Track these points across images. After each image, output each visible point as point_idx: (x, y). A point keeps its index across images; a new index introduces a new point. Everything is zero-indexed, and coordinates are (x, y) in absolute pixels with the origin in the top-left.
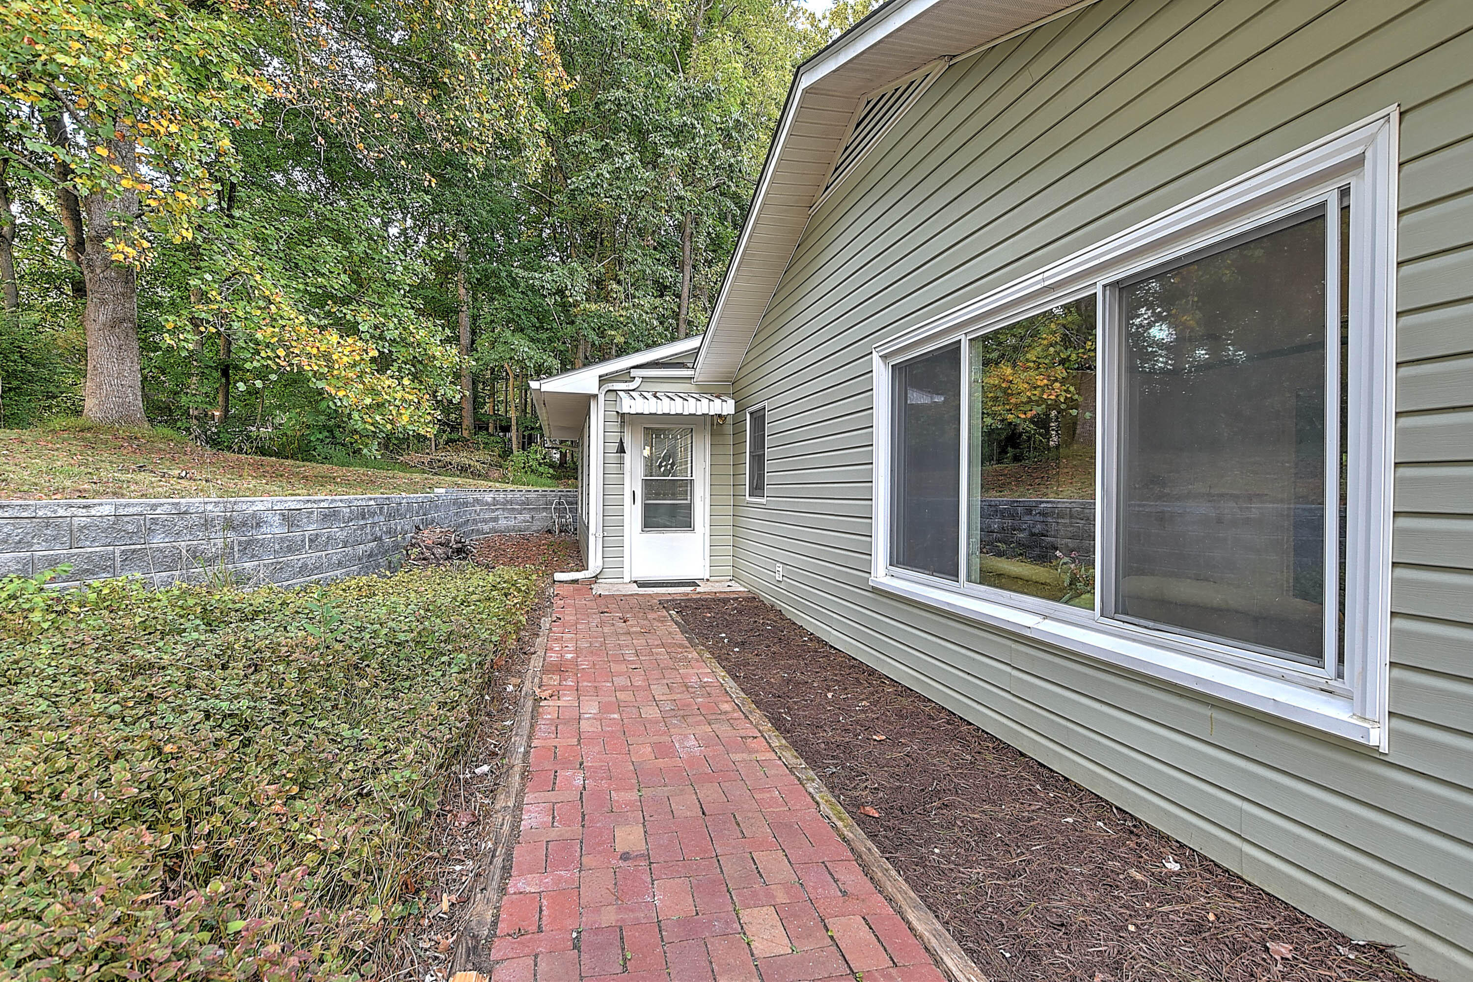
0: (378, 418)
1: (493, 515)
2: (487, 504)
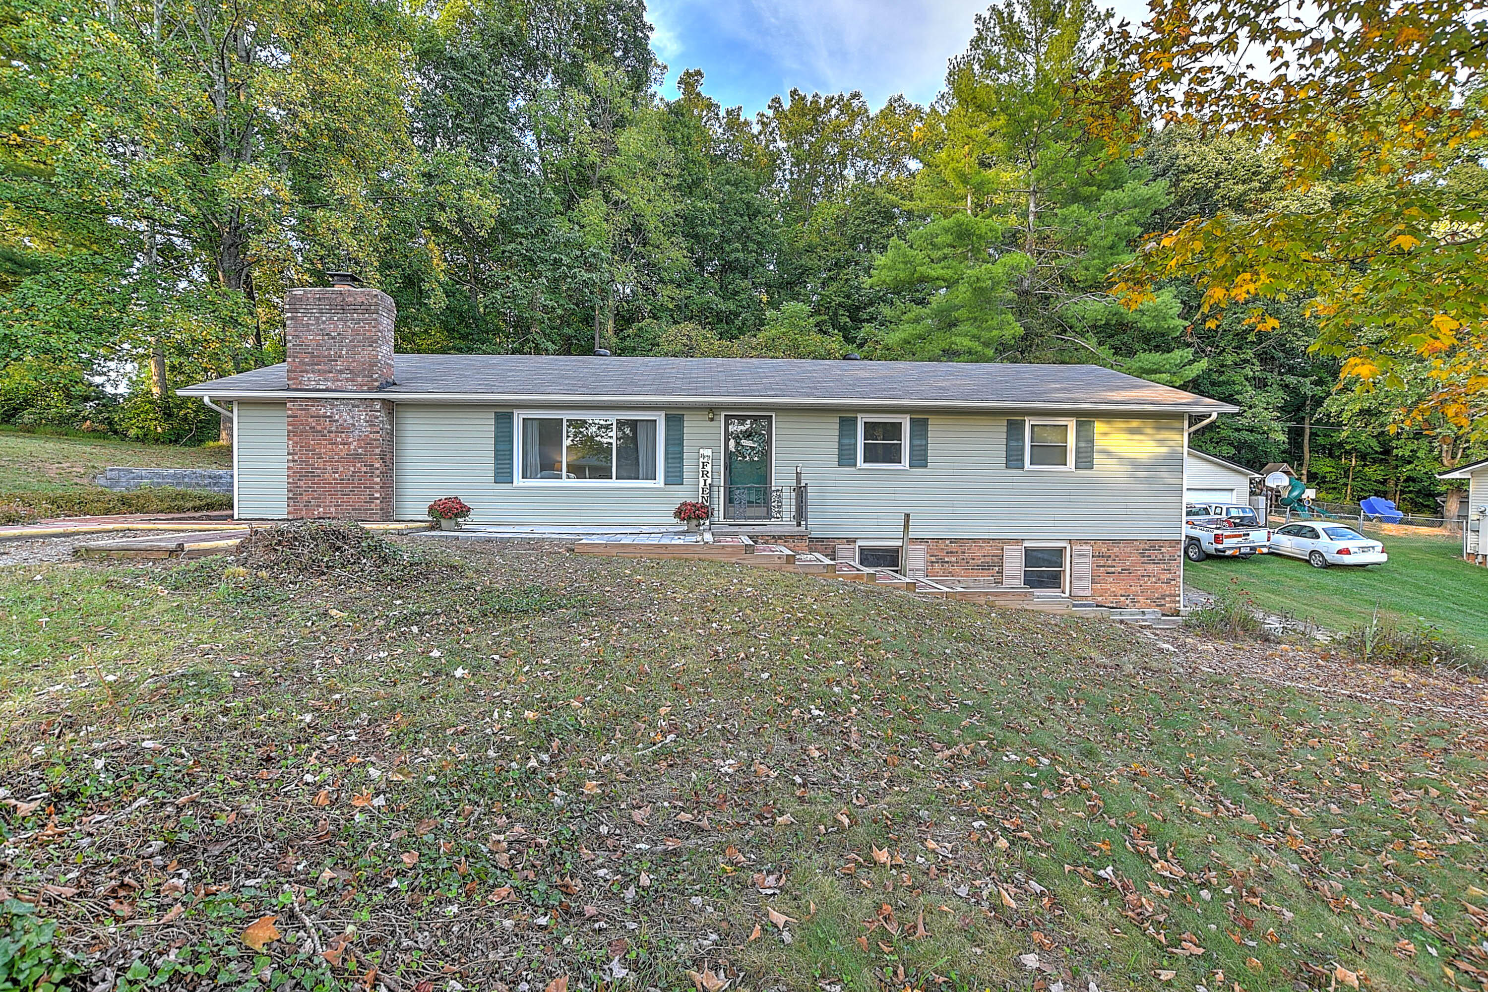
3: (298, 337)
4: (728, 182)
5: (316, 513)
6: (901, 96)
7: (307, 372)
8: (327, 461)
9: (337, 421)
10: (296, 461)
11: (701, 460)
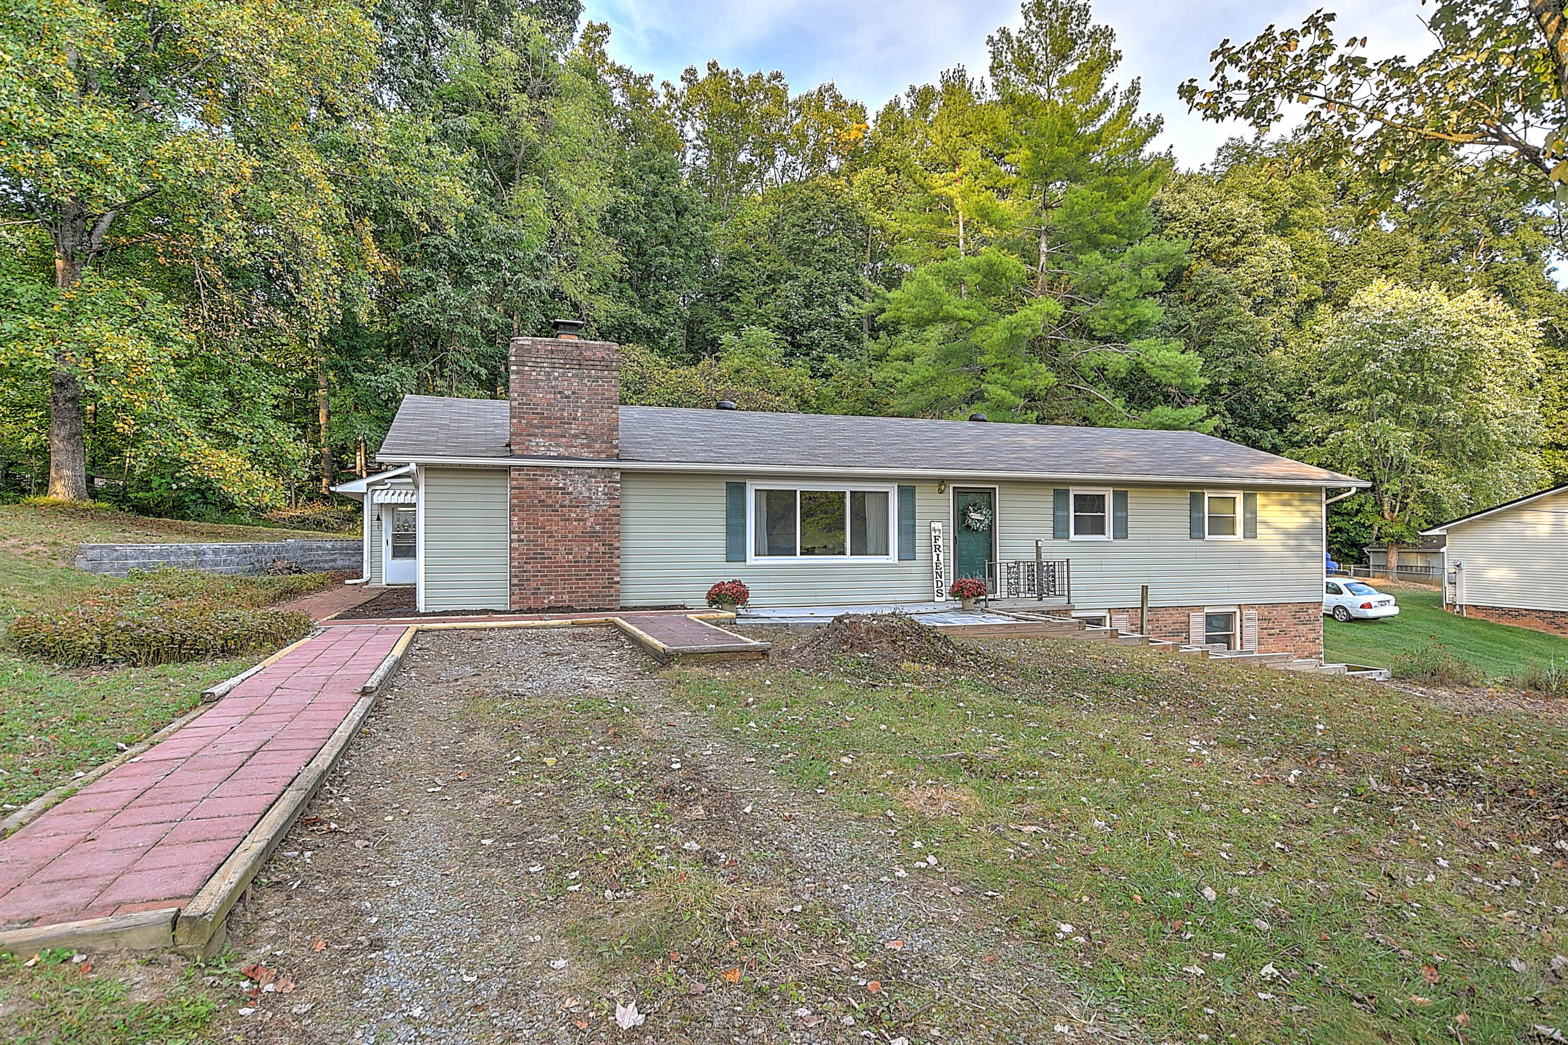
0: (250, 499)
1: (332, 557)
2: (328, 550)
3: (524, 394)
4: (652, 170)
5: (546, 601)
6: (833, 85)
7: (536, 436)
8: (559, 541)
9: (572, 493)
10: (523, 541)
11: (933, 534)
